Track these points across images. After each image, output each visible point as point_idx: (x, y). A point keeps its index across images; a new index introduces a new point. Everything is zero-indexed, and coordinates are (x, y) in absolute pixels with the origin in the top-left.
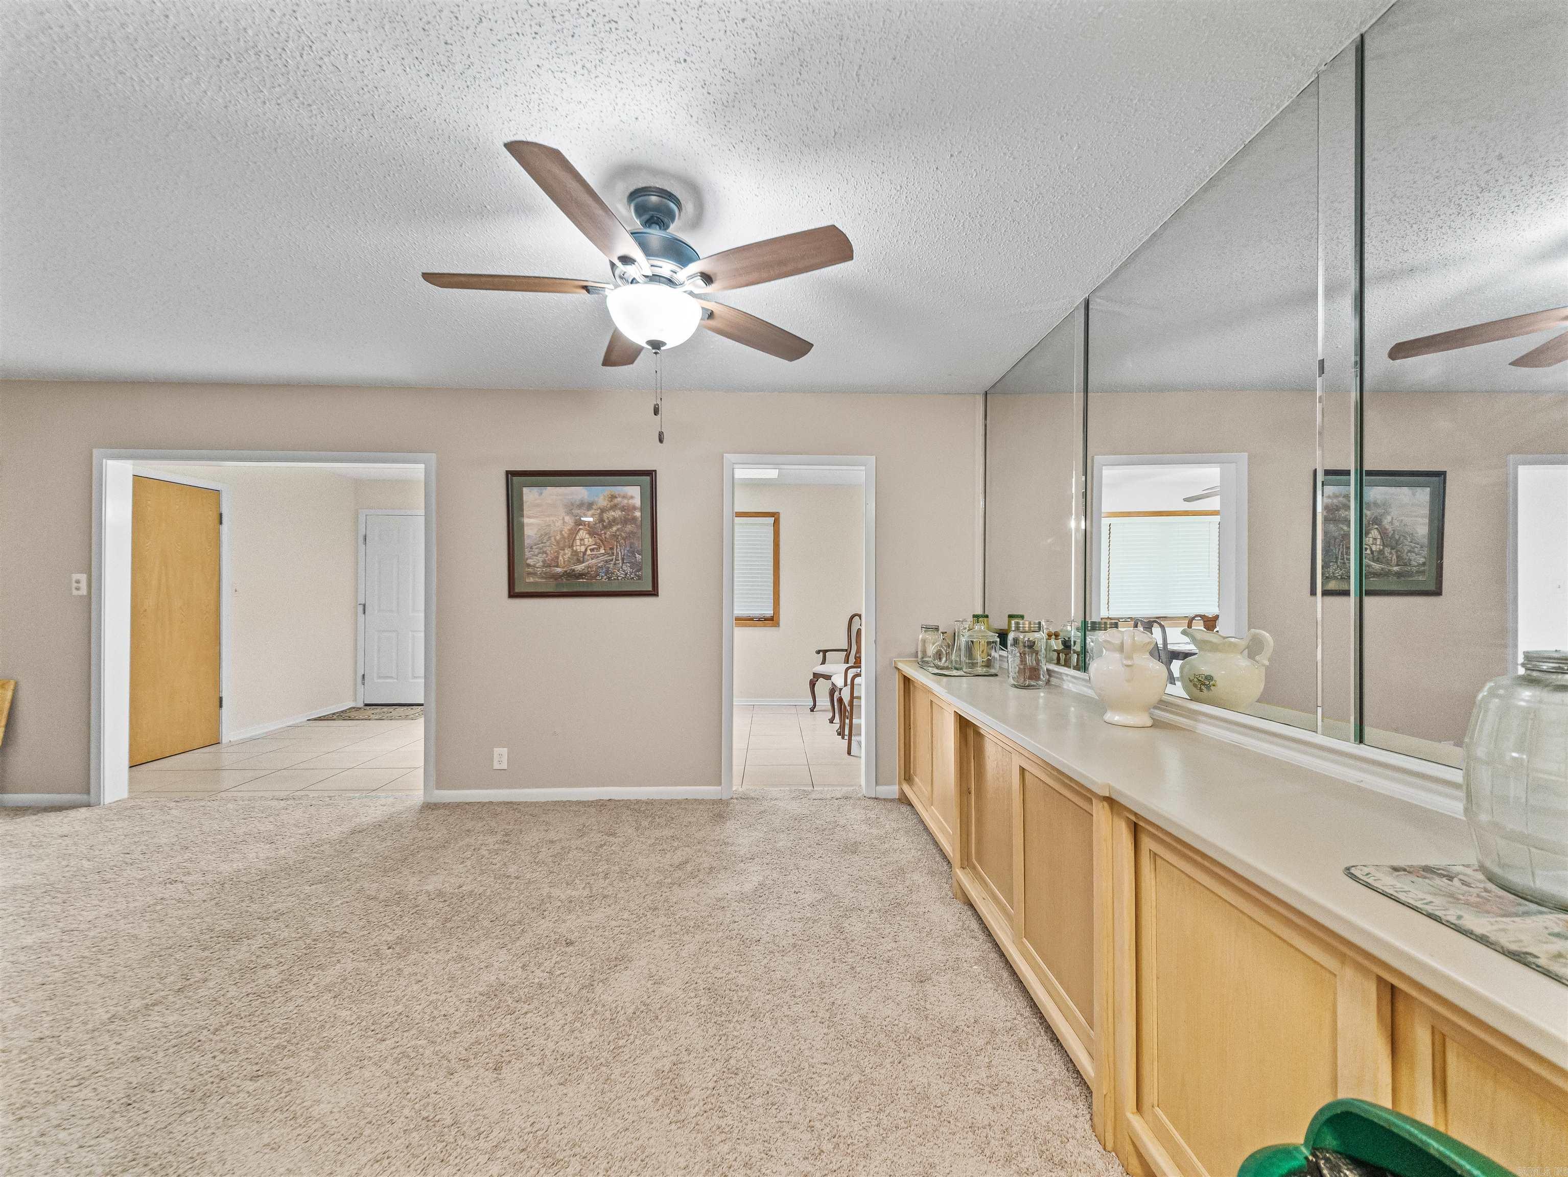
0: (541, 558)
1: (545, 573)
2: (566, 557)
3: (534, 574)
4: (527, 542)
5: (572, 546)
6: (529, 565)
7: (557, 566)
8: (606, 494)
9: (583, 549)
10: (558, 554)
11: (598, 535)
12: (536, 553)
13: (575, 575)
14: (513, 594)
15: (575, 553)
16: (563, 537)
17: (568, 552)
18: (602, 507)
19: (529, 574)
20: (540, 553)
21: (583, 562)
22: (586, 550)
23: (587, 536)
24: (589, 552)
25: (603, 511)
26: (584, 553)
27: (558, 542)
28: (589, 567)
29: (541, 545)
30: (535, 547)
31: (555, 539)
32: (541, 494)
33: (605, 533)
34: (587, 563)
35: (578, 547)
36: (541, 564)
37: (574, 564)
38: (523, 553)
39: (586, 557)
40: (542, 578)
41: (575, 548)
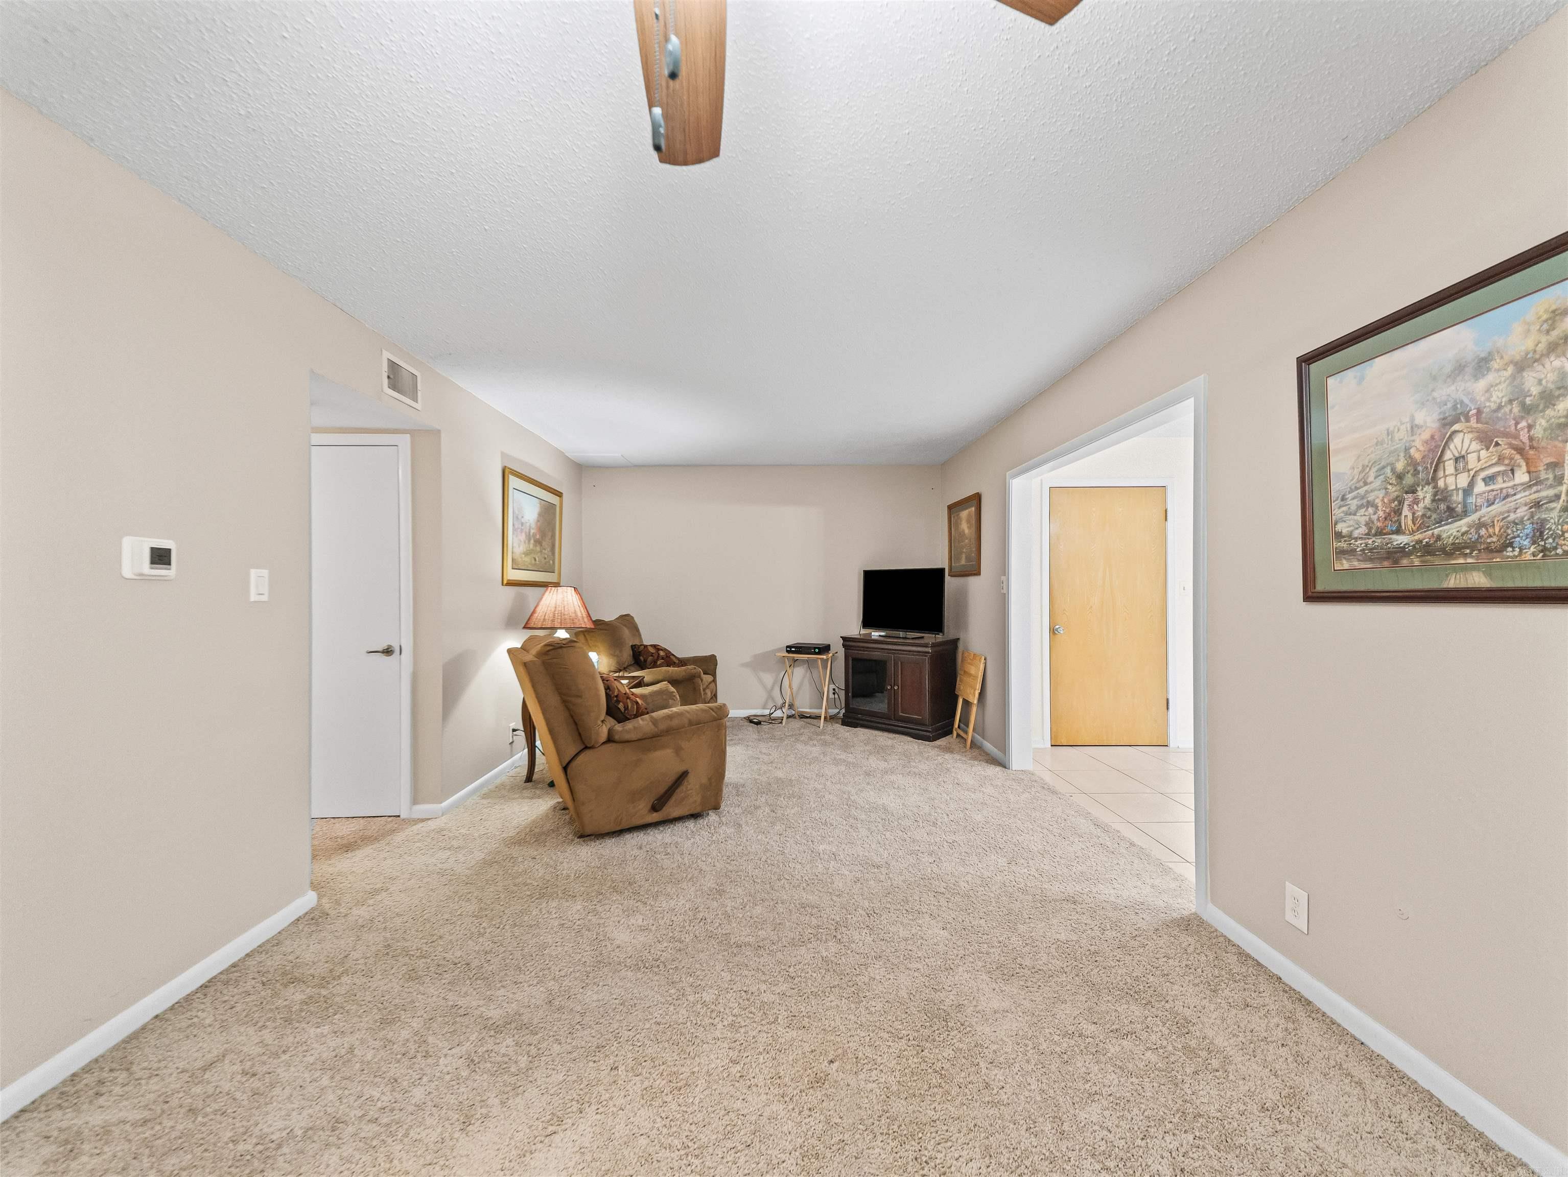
0: (1362, 517)
1: (1371, 550)
2: (1420, 509)
3: (1352, 552)
4: (1337, 487)
5: (1434, 479)
6: (1339, 536)
7: (1398, 531)
8: (1530, 316)
9: (1463, 481)
10: (1401, 502)
11: (1506, 435)
12: (1353, 508)
13: (1443, 550)
14: (1312, 595)
15: (1441, 496)
16: (1413, 463)
17: (1425, 494)
18: (1518, 358)
19: (1341, 553)
20: (1360, 507)
21: (1465, 513)
22: (1472, 484)
23: (1475, 446)
24: (1480, 487)
25: (1521, 366)
26: (1468, 491)
27: (1400, 477)
28: (1481, 525)
29: (1362, 491)
30: (1350, 496)
31: (1393, 470)
32: (1361, 379)
33: (1530, 427)
34: (1473, 518)
35: (1450, 480)
36: (1363, 530)
37: (1439, 522)
38: (1328, 511)
39: (1471, 500)
40: (1371, 560)
41: (1441, 483)
